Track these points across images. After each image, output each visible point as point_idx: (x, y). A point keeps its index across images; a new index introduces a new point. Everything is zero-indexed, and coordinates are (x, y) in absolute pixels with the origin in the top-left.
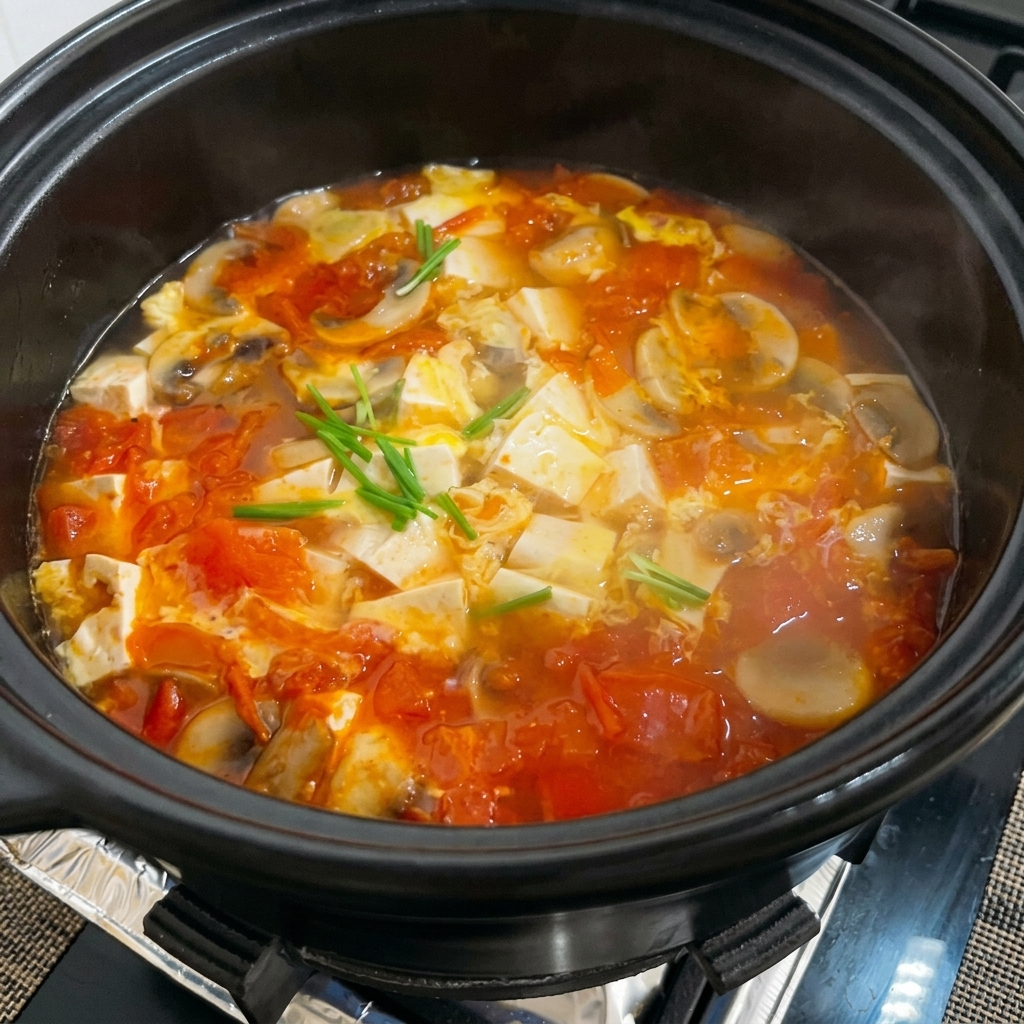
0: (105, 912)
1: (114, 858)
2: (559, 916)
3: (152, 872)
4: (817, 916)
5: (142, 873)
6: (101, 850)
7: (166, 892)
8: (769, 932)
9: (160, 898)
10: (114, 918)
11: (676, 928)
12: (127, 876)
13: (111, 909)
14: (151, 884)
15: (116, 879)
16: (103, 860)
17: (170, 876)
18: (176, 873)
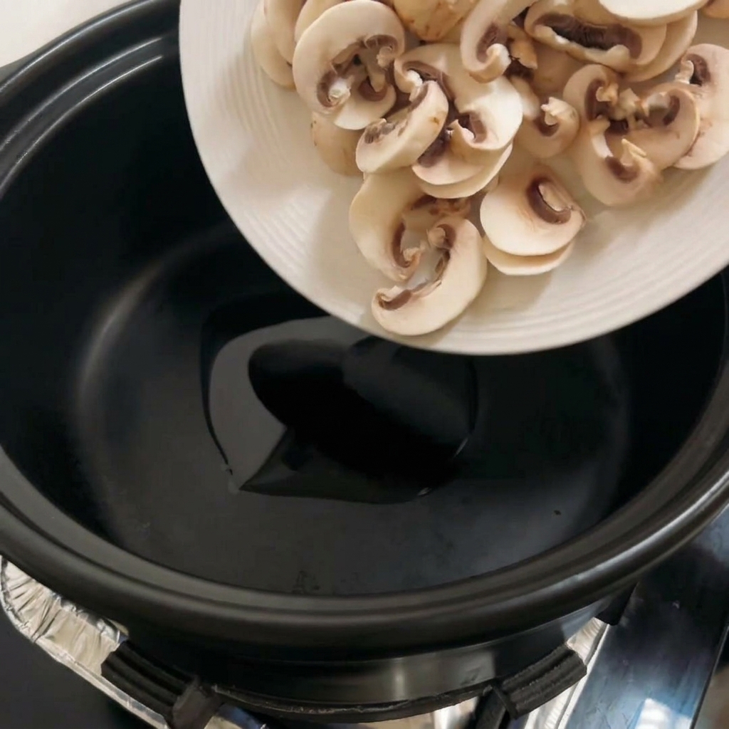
0: (75, 659)
1: (82, 620)
3: (109, 630)
4: (585, 662)
5: (102, 631)
7: (118, 645)
9: (114, 649)
10: (82, 663)
12: (91, 633)
13: (80, 657)
15: (84, 635)
16: (75, 621)
17: (121, 634)
18: (126, 632)
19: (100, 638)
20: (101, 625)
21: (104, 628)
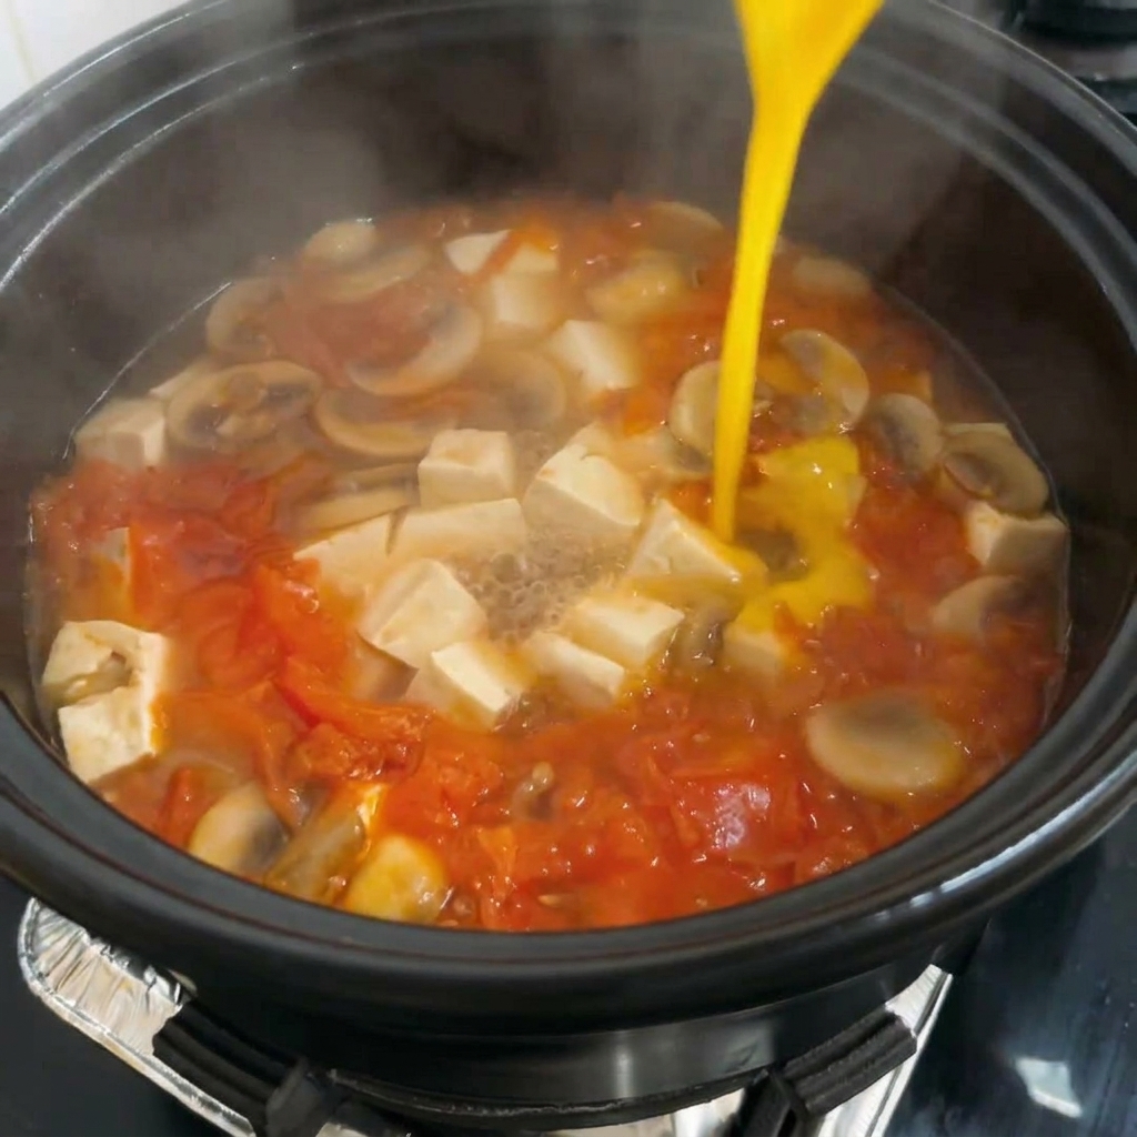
0: (108, 1030)
1: (119, 968)
2: (622, 1034)
3: (163, 984)
4: (913, 1034)
5: (151, 986)
6: (105, 959)
7: (178, 1009)
8: (857, 1052)
9: (172, 1015)
10: (121, 1037)
11: (753, 1048)
12: (134, 990)
13: (116, 1028)
14: (160, 999)
15: (122, 993)
16: (107, 970)
17: (183, 989)
18: (190, 985)
19: (147, 996)
20: (149, 975)
21: (154, 982)
